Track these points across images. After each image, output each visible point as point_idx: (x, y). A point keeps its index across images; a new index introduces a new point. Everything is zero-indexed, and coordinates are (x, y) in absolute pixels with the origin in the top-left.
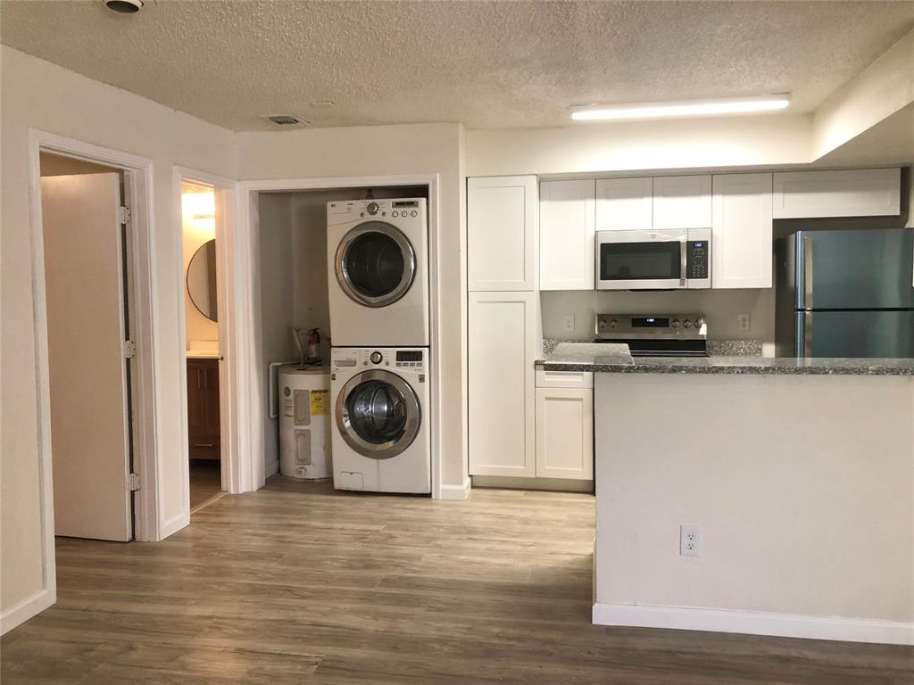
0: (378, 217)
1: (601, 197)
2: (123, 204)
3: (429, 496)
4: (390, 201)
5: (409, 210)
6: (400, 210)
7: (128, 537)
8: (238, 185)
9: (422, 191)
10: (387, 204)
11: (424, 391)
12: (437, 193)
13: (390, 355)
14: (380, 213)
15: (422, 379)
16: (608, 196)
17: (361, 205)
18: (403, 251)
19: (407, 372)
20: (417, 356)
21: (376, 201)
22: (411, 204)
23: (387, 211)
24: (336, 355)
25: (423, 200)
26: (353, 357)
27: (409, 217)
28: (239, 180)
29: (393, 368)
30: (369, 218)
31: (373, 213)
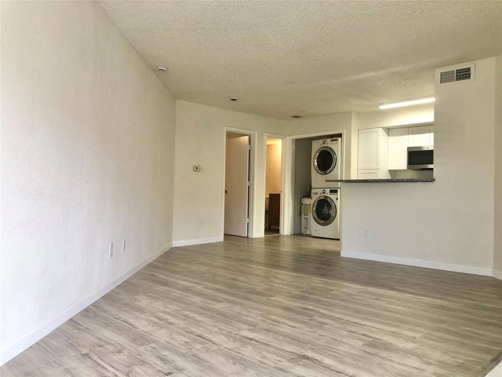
0: (326, 145)
1: (410, 134)
2: (250, 144)
3: (339, 240)
4: (330, 140)
5: (335, 142)
6: (332, 142)
7: (246, 236)
8: (288, 138)
9: (340, 135)
10: (329, 140)
11: (338, 204)
12: (344, 136)
13: (328, 191)
14: (326, 144)
15: (337, 199)
16: (413, 134)
17: (321, 141)
18: (333, 157)
19: (333, 197)
20: (336, 191)
21: (326, 140)
22: (336, 140)
23: (329, 143)
24: (313, 191)
25: (340, 138)
26: (317, 192)
27: (335, 145)
28: (289, 136)
29: (328, 195)
30: (323, 145)
31: (324, 144)
